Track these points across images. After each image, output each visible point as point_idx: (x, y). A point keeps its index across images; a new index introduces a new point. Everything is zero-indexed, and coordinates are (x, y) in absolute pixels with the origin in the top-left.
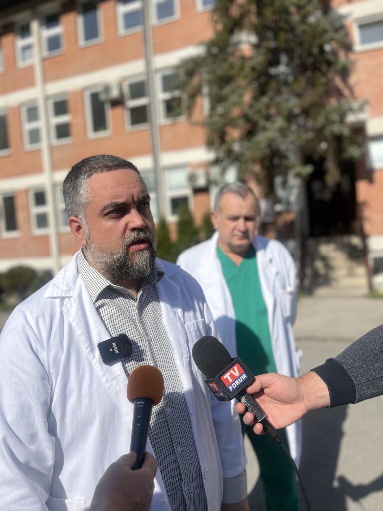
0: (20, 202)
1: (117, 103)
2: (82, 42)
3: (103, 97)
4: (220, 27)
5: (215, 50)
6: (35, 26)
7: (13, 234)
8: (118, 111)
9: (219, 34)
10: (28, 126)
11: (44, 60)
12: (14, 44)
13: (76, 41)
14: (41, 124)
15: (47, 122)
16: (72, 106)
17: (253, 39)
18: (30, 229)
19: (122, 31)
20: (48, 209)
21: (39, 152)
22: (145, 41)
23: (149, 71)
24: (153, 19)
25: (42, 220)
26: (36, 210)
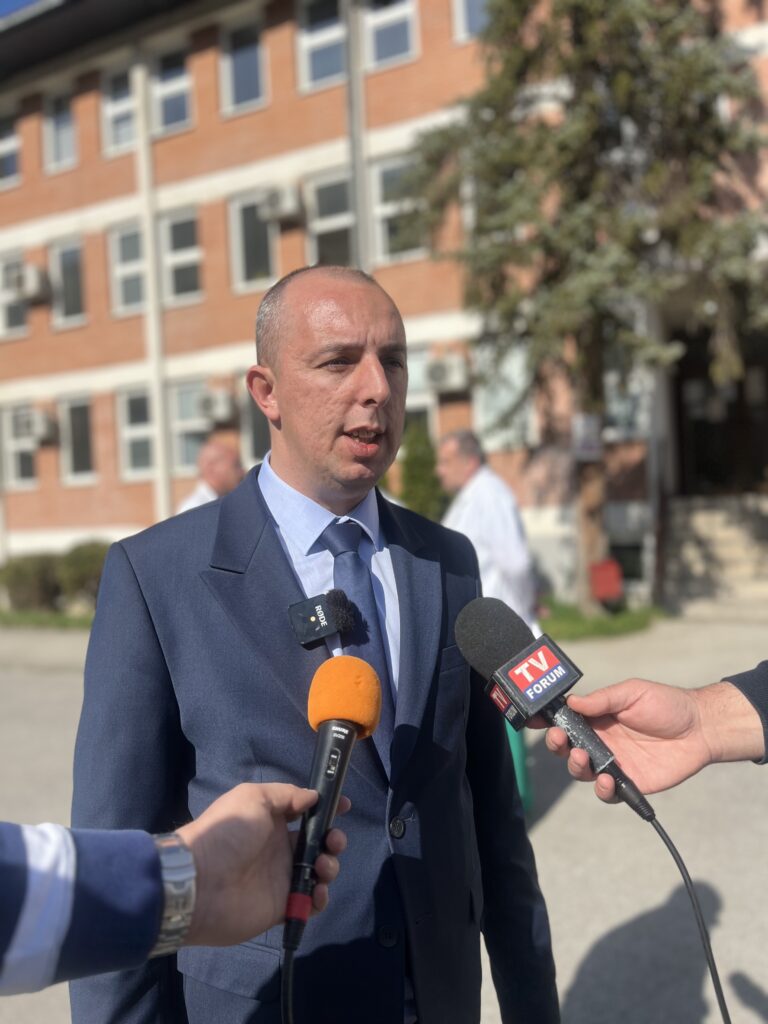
0: (99, 418)
1: (292, 224)
2: (228, 107)
3: (265, 213)
4: (498, 68)
5: (487, 114)
6: (139, 76)
7: (85, 480)
8: (294, 240)
9: (494, 83)
10: (120, 271)
11: (154, 143)
12: (97, 113)
13: (217, 105)
14: (144, 266)
15: (157, 262)
16: (205, 231)
17: (564, 89)
18: (116, 469)
19: (305, 84)
20: (153, 431)
21: (138, 320)
22: (350, 103)
23: (356, 162)
24: (367, 60)
25: (141, 453)
26: (129, 433)
